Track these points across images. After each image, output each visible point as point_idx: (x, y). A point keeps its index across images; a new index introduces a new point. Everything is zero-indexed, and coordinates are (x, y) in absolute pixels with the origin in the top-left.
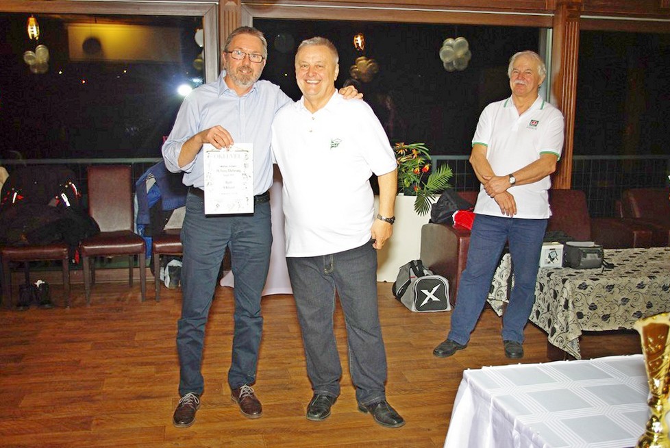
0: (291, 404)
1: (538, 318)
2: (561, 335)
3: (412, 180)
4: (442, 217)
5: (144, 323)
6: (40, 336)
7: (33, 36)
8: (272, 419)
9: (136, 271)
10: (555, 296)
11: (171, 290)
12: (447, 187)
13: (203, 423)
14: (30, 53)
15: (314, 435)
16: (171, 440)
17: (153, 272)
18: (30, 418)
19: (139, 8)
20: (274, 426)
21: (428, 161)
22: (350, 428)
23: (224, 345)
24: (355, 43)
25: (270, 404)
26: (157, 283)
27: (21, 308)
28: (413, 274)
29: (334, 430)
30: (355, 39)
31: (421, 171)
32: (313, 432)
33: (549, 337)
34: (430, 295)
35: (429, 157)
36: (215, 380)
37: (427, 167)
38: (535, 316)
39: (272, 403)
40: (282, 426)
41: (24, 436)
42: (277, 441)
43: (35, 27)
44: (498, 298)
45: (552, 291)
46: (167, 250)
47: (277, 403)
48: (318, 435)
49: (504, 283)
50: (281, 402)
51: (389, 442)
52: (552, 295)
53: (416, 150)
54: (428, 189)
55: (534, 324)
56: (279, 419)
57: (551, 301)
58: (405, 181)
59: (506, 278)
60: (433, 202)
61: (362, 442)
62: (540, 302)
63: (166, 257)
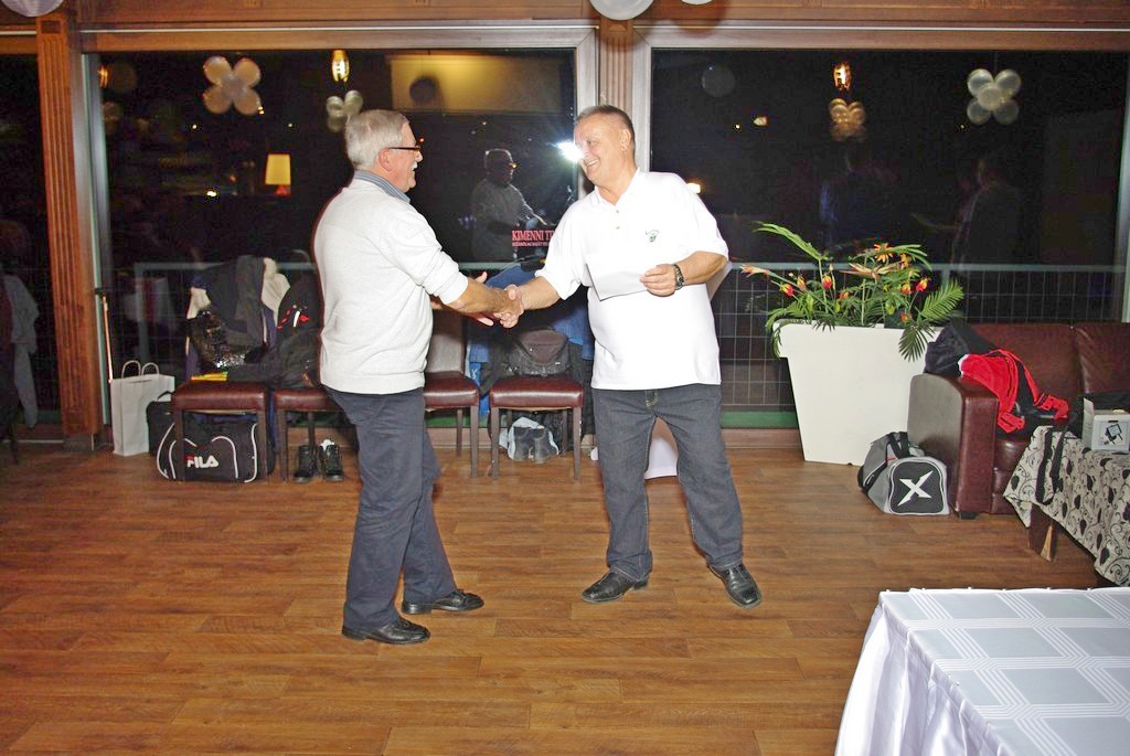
0: (670, 640)
1: (1082, 533)
2: (1117, 562)
3: (898, 305)
4: (942, 364)
5: (471, 509)
6: (321, 521)
7: (339, 75)
8: (636, 658)
9: (465, 431)
10: (1111, 499)
11: (516, 463)
12: (955, 315)
13: (536, 657)
14: (335, 100)
15: (697, 686)
16: (486, 676)
17: (490, 433)
18: (297, 632)
19: (479, 39)
20: (639, 668)
21: (925, 273)
22: (754, 681)
23: (584, 548)
24: (836, 77)
25: (638, 636)
26: (495, 451)
27: (301, 479)
28: (891, 454)
29: (727, 681)
30: (837, 71)
31: (913, 289)
32: (696, 682)
33: (1097, 563)
34: (915, 488)
35: (930, 267)
36: (563, 597)
37: (924, 283)
38: (1079, 529)
39: (643, 636)
40: (652, 669)
41: (287, 655)
42: (640, 690)
43: (342, 64)
44: (1023, 497)
45: (1106, 490)
46: (511, 403)
47: (650, 636)
48: (703, 686)
49: (1034, 474)
50: (655, 636)
51: (809, 705)
52: (1107, 495)
53: (907, 255)
54: (923, 318)
55: (1076, 542)
56: (648, 659)
57: (1104, 505)
58: (887, 305)
59: (1037, 466)
60: (930, 340)
61: (767, 701)
62: (1088, 507)
63: (511, 413)
